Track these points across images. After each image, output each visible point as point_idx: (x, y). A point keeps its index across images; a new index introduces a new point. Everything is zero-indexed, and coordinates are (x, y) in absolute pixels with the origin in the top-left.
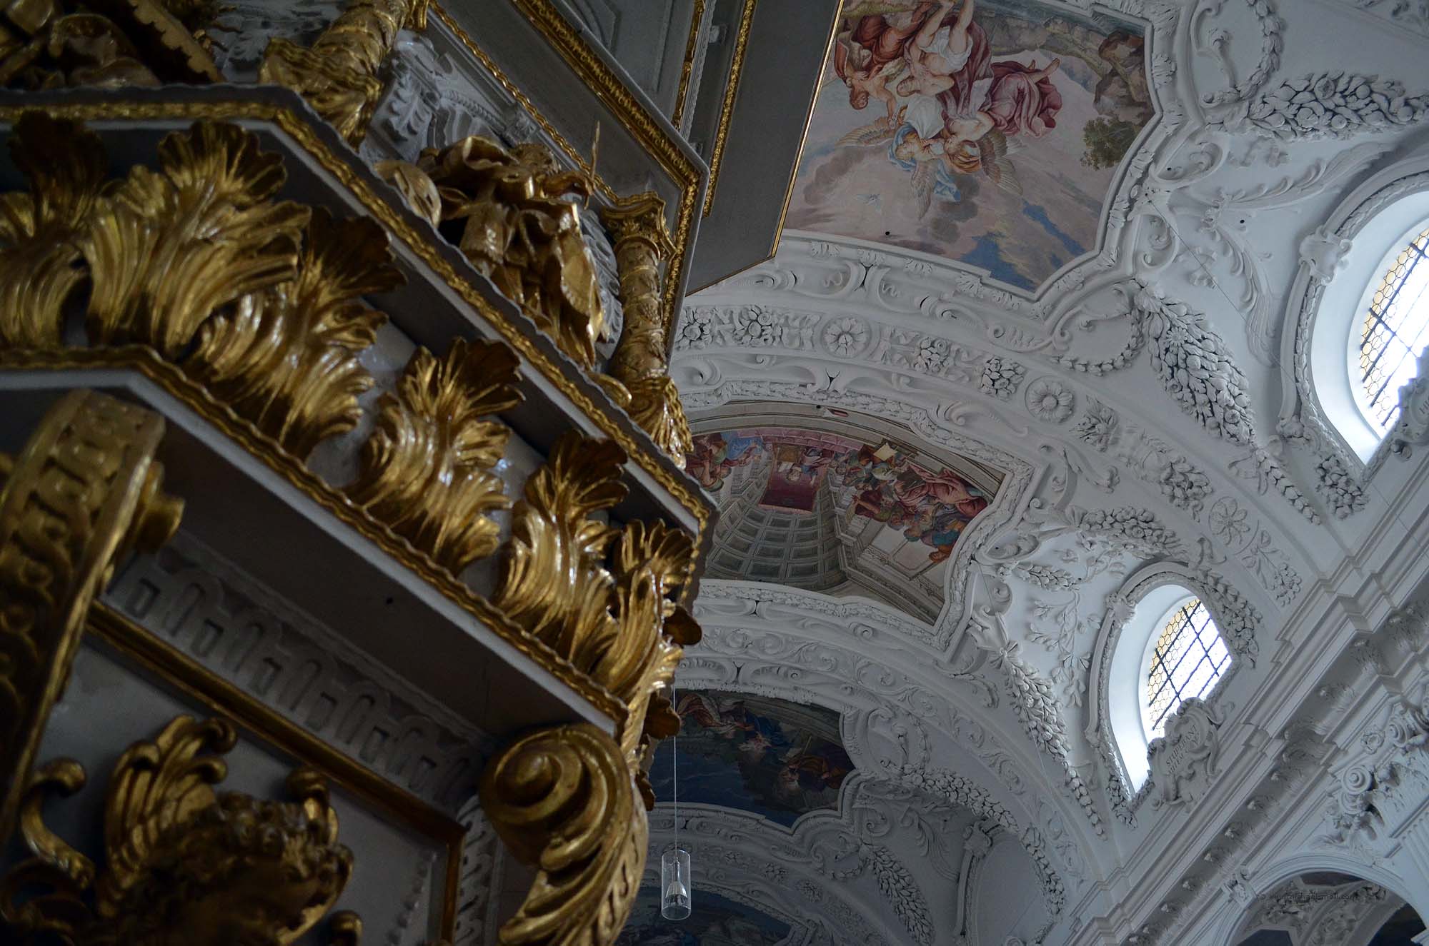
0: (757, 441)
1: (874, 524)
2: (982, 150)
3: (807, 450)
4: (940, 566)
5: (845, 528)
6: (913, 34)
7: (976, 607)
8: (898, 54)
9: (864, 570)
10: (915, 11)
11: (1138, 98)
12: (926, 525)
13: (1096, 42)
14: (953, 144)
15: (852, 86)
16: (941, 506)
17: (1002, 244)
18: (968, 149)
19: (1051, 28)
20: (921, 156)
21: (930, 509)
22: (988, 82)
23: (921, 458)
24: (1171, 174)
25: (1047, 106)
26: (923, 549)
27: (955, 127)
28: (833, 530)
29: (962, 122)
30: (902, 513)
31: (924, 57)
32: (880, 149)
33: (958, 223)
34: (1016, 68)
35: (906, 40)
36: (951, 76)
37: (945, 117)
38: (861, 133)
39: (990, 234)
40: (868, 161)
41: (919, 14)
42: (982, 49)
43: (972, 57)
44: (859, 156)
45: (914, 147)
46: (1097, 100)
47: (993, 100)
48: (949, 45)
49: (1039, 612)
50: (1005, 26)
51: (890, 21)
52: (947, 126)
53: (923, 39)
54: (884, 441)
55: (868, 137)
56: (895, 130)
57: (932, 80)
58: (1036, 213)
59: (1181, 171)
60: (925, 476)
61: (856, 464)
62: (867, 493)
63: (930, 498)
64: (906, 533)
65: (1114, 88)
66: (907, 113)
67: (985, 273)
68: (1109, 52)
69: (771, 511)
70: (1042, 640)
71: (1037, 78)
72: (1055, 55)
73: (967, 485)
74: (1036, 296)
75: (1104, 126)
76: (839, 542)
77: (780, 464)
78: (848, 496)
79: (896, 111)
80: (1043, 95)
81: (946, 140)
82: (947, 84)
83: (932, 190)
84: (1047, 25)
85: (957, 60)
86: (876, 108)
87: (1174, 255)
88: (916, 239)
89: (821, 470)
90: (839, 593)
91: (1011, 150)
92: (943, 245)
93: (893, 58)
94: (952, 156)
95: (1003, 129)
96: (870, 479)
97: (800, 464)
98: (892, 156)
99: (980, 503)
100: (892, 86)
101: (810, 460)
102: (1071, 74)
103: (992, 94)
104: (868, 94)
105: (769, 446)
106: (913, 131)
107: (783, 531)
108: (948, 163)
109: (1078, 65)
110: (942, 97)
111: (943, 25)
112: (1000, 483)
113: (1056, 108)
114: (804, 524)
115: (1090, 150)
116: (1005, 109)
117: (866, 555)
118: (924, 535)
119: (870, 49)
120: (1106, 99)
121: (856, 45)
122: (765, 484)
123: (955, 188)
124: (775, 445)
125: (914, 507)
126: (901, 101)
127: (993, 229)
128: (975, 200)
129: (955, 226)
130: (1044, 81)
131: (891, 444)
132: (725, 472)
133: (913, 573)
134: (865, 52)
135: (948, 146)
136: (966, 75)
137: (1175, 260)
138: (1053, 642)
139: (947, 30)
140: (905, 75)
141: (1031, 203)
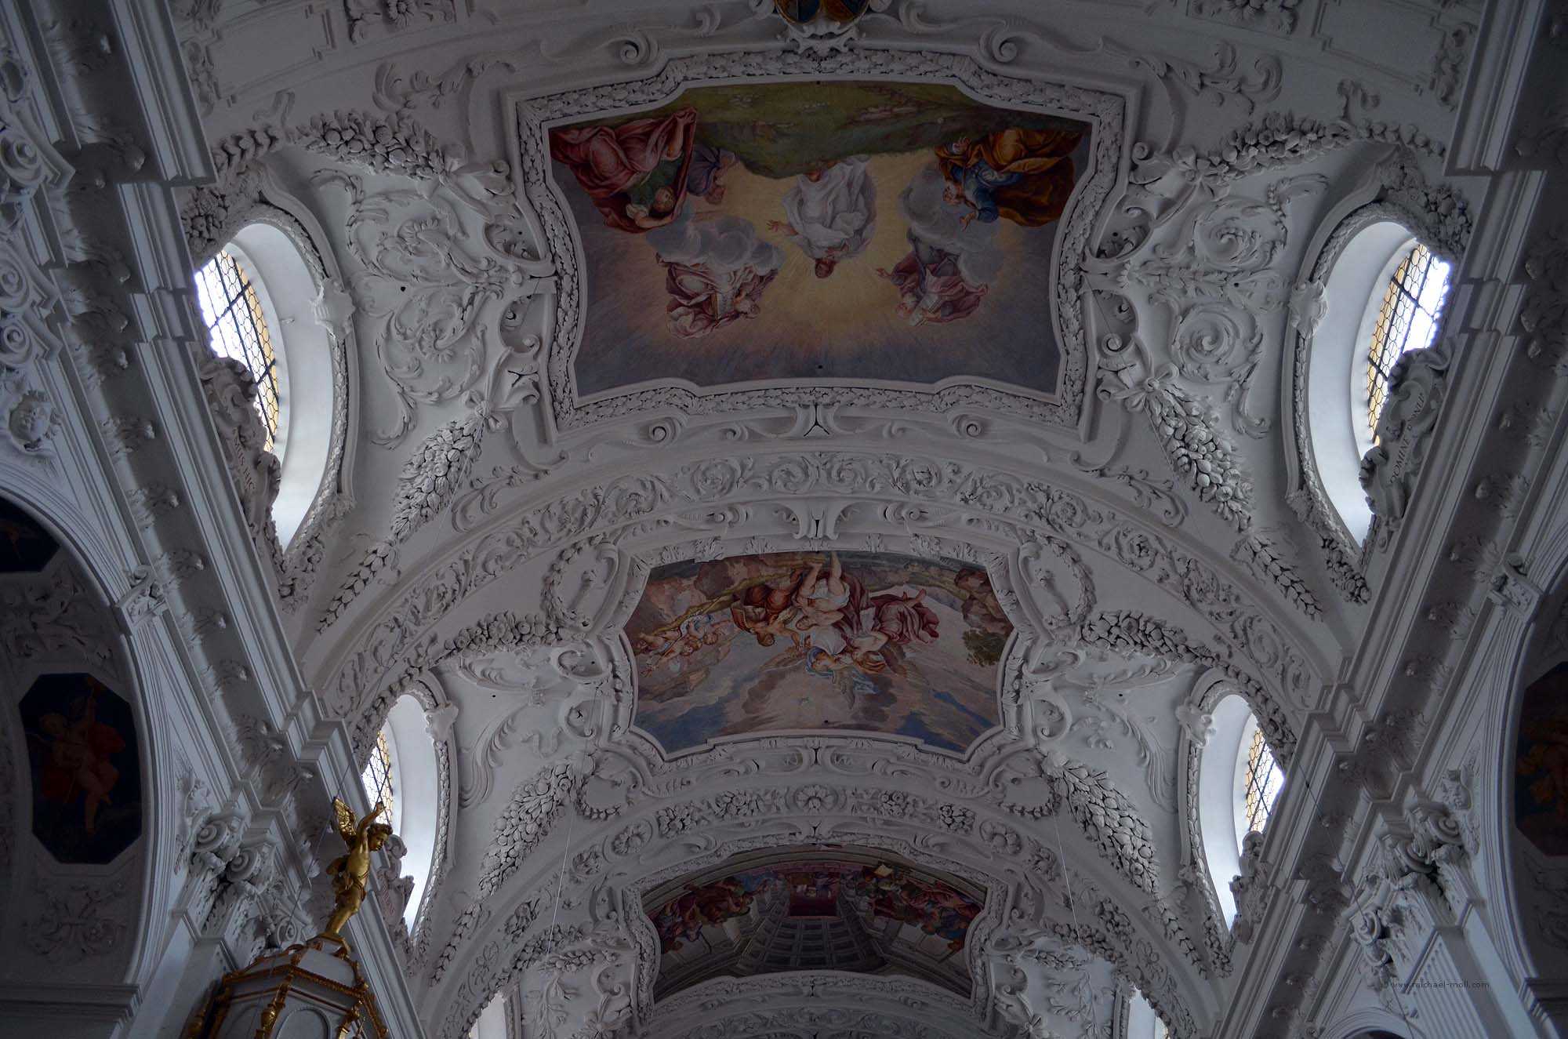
0: (769, 874)
1: (895, 923)
2: (884, 655)
3: (817, 875)
4: (960, 953)
5: (871, 926)
6: (796, 589)
7: (998, 988)
8: (788, 604)
9: (898, 956)
10: (791, 576)
11: (998, 616)
12: (936, 922)
13: (950, 578)
14: (859, 655)
15: (757, 633)
16: (944, 909)
17: (926, 720)
18: (874, 657)
19: (910, 569)
20: (833, 666)
21: (936, 911)
22: (872, 611)
23: (914, 873)
24: (1044, 669)
25: (928, 623)
26: (941, 942)
27: (857, 642)
28: (860, 928)
29: (860, 639)
30: (914, 915)
31: (811, 602)
32: (798, 668)
33: (884, 708)
34: (893, 599)
35: (791, 594)
36: (839, 610)
37: (845, 638)
38: (778, 660)
39: (913, 714)
40: (789, 678)
41: (794, 577)
42: (858, 590)
43: (852, 595)
44: (782, 675)
45: (827, 662)
46: (966, 617)
47: (881, 621)
48: (829, 590)
49: (1055, 988)
50: (871, 573)
51: (772, 586)
52: (848, 643)
53: (805, 591)
54: (880, 863)
55: (785, 662)
56: (806, 654)
57: (824, 616)
58: (945, 697)
59: (1052, 665)
60: (923, 887)
61: (862, 880)
62: (880, 900)
63: (935, 903)
64: (922, 929)
65: (976, 608)
66: (812, 641)
67: (919, 742)
68: (963, 583)
69: (801, 920)
70: (1063, 1013)
71: (913, 603)
72: (921, 587)
73: (959, 894)
74: (965, 757)
75: (978, 636)
76: (869, 936)
77: (795, 887)
78: (864, 903)
79: (801, 640)
80: (921, 615)
81: (851, 653)
82: (839, 617)
83: (852, 688)
84: (906, 567)
85: (841, 599)
86: (783, 643)
87: (1068, 726)
88: (853, 722)
89: (834, 887)
90: (883, 973)
91: (909, 654)
92: (877, 724)
93: (785, 608)
94: (861, 663)
95: (896, 642)
96: (878, 890)
97: (814, 885)
98: (810, 670)
99: (975, 908)
100: (792, 626)
101: (821, 882)
102: (939, 600)
103: (879, 617)
104: (772, 635)
105: (782, 876)
106: (822, 651)
107: (818, 932)
108: (860, 669)
109: (941, 593)
110: (836, 625)
111: (818, 579)
112: (986, 893)
113: (936, 623)
114: (833, 926)
115: (972, 653)
116: (894, 627)
117: (895, 944)
118: (938, 931)
119: (762, 606)
120: (972, 617)
121: (750, 608)
122: (788, 902)
123: (871, 684)
124: (786, 875)
125: (922, 909)
126: (803, 634)
127: (915, 709)
128: (892, 691)
129: (882, 711)
130: (919, 605)
131: (887, 865)
132: (748, 900)
133: (939, 958)
134: (759, 610)
135: (855, 657)
136: (852, 608)
137: (1071, 729)
138: (1074, 1013)
139: (824, 582)
140: (799, 616)
141: (939, 690)
